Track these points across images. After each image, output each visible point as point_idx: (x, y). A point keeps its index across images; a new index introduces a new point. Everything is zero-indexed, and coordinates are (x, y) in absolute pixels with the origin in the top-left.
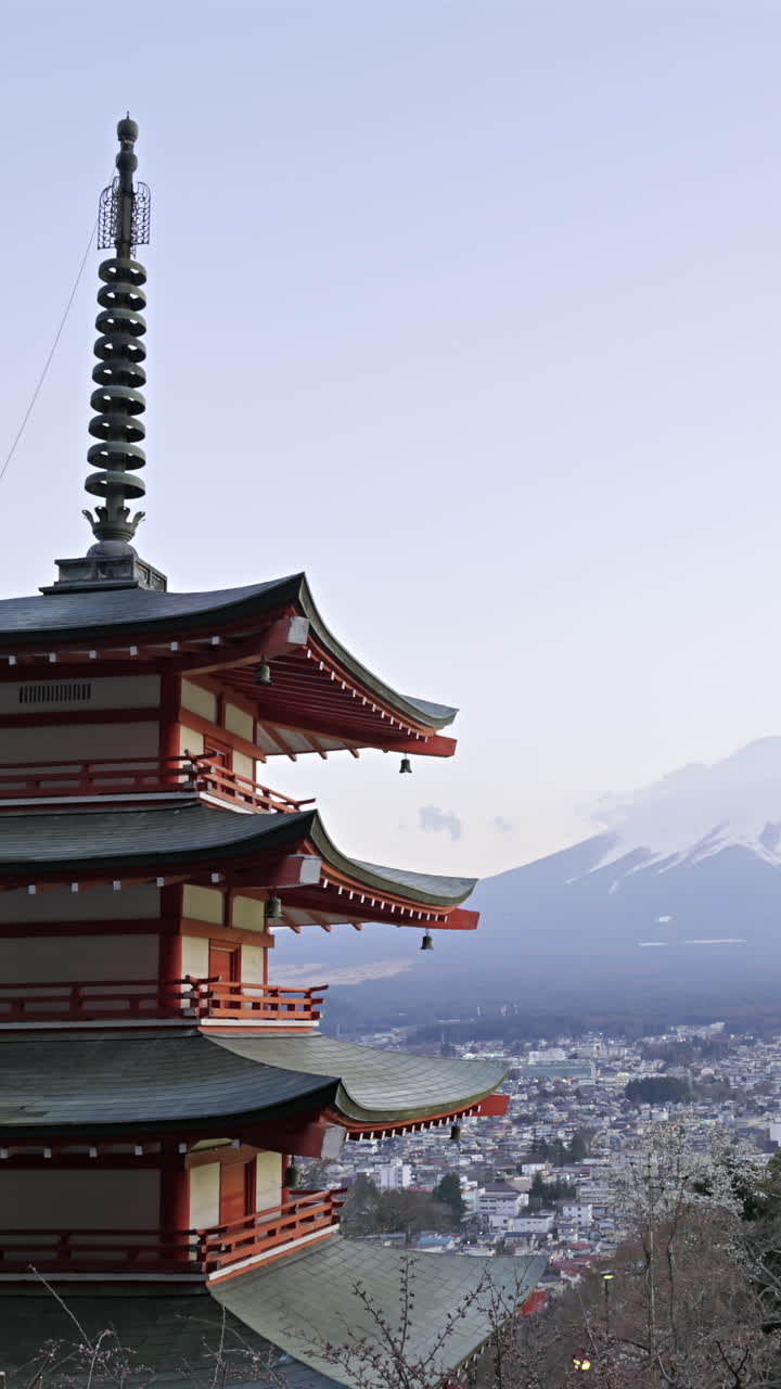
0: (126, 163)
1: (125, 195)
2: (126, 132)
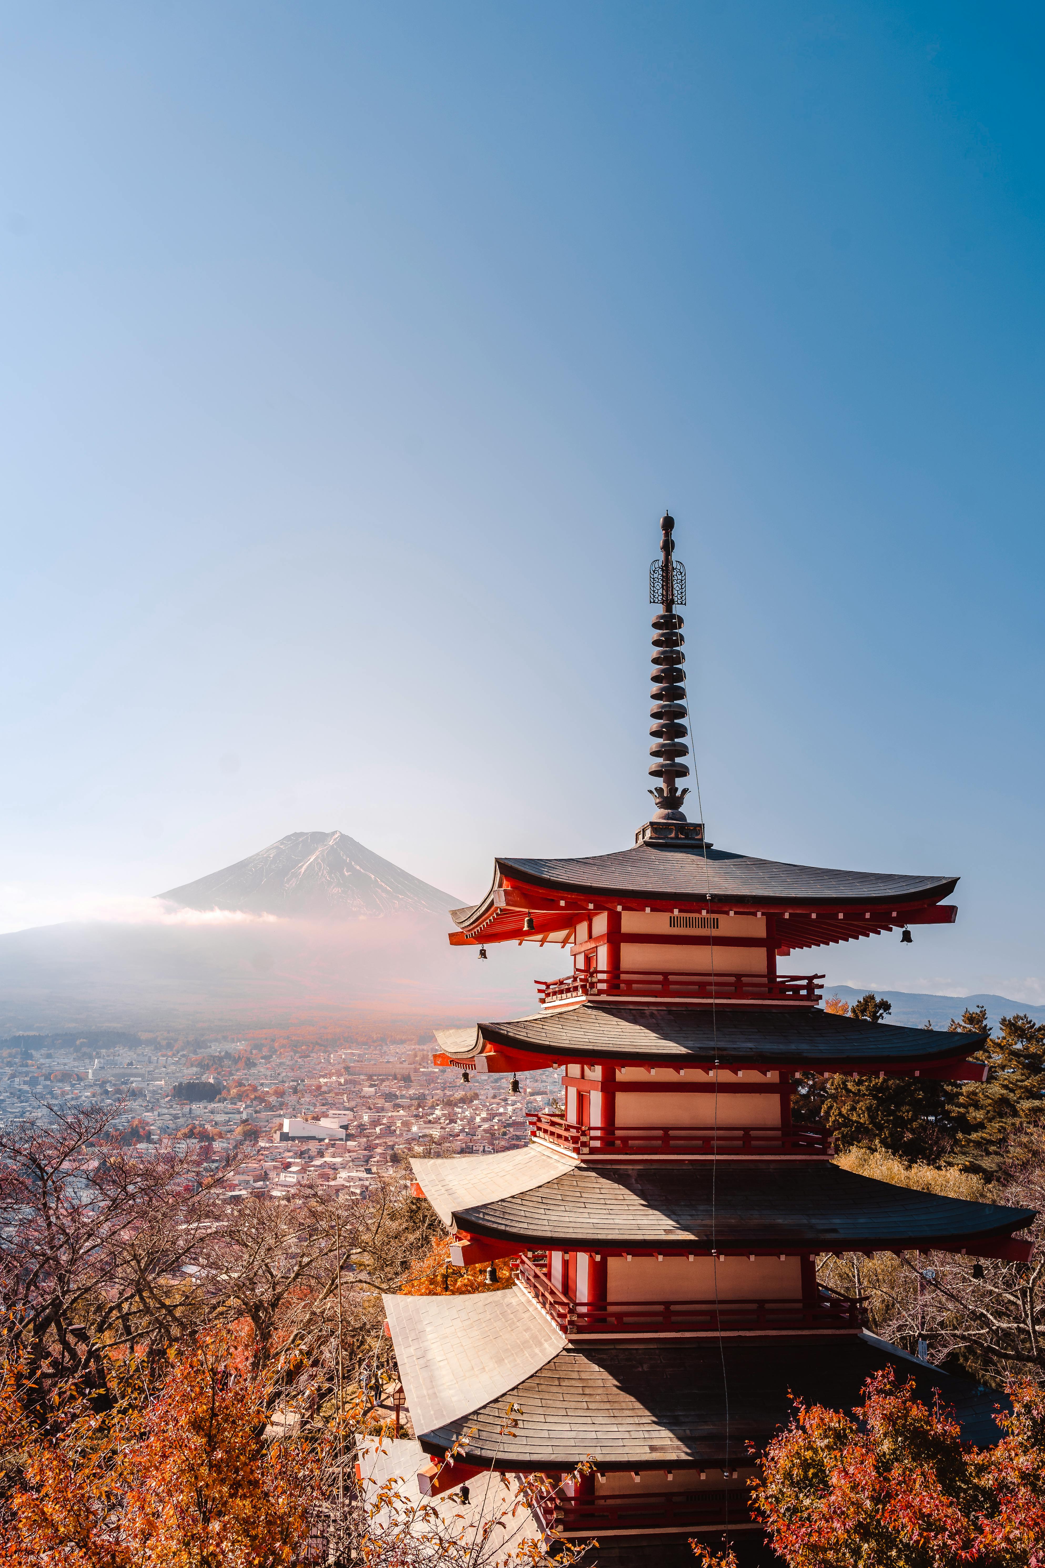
0: (668, 546)
1: (667, 568)
2: (668, 524)
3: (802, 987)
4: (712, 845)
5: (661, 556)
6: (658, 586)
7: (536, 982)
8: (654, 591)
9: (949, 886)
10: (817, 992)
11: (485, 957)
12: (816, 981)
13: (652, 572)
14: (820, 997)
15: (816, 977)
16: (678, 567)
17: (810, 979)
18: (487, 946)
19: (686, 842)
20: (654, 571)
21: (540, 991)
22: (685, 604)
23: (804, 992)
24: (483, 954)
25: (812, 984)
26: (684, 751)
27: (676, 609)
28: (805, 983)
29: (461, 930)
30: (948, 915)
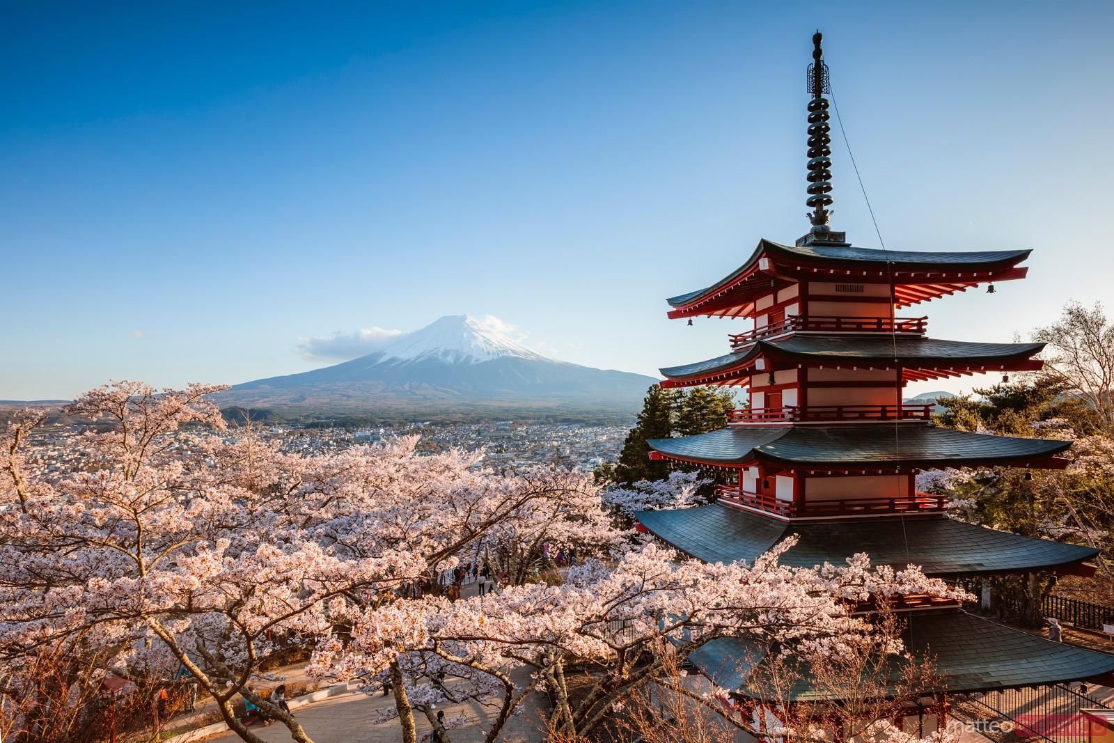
0: (817, 53)
1: (818, 69)
2: (817, 38)
3: (913, 325)
4: (851, 245)
5: (813, 61)
6: (812, 81)
7: (729, 335)
8: (809, 85)
9: (1024, 255)
10: (923, 327)
11: (691, 324)
12: (923, 321)
13: (808, 73)
14: (925, 330)
15: (926, 318)
16: (825, 68)
17: (919, 320)
18: (691, 318)
19: (835, 243)
22: (830, 93)
23: (915, 328)
24: (690, 323)
25: (920, 323)
26: (829, 188)
27: (823, 96)
28: (916, 322)
29: (675, 309)
30: (1022, 273)
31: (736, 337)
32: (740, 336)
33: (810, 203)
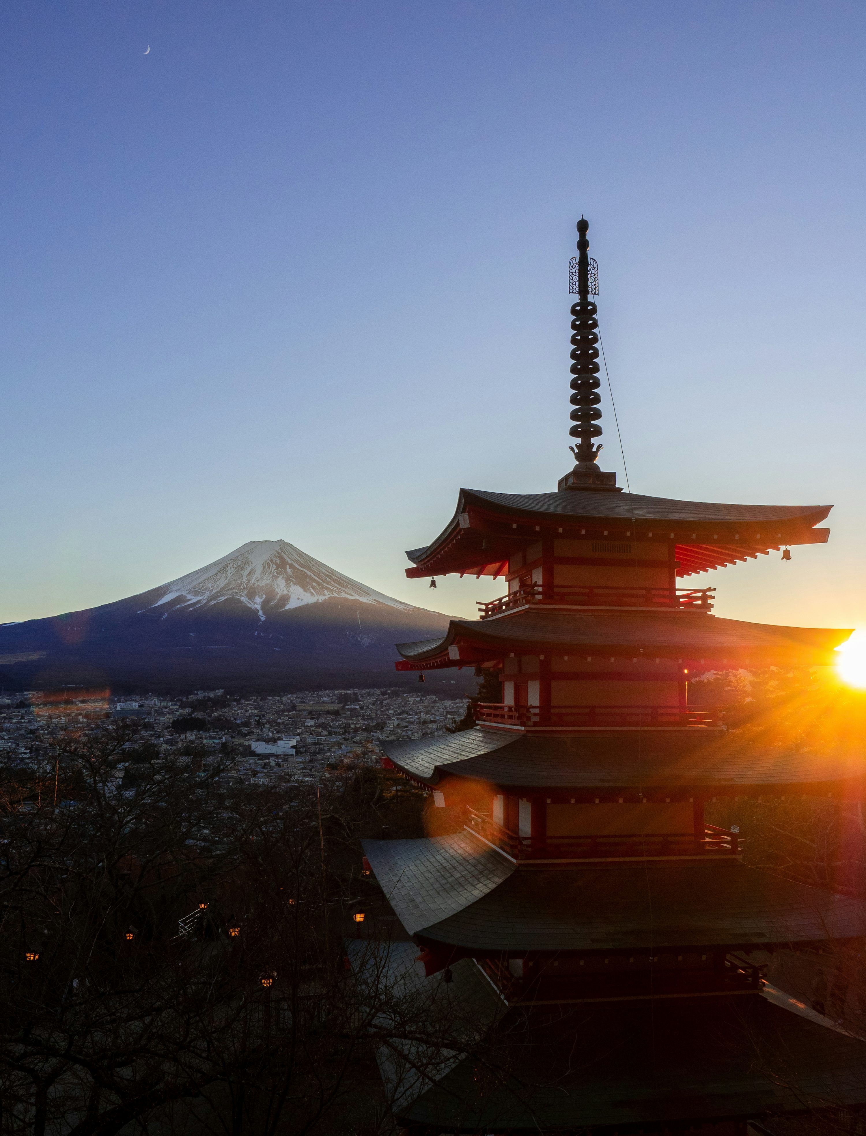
0: (583, 245)
1: (583, 263)
2: (583, 226)
3: (697, 598)
4: (622, 489)
5: (577, 254)
6: (576, 279)
7: (478, 603)
8: (572, 283)
9: (824, 513)
10: (710, 601)
11: (435, 587)
12: (708, 593)
13: (571, 268)
14: (712, 606)
15: (710, 589)
16: (592, 263)
17: (704, 591)
18: (436, 578)
19: (602, 486)
20: (572, 267)
21: (480, 610)
22: (598, 294)
23: (700, 602)
24: (433, 584)
25: (705, 595)
26: (598, 415)
27: (590, 298)
28: (700, 594)
29: (415, 566)
30: (823, 536)
31: (487, 605)
32: (491, 603)
33: (574, 432)
